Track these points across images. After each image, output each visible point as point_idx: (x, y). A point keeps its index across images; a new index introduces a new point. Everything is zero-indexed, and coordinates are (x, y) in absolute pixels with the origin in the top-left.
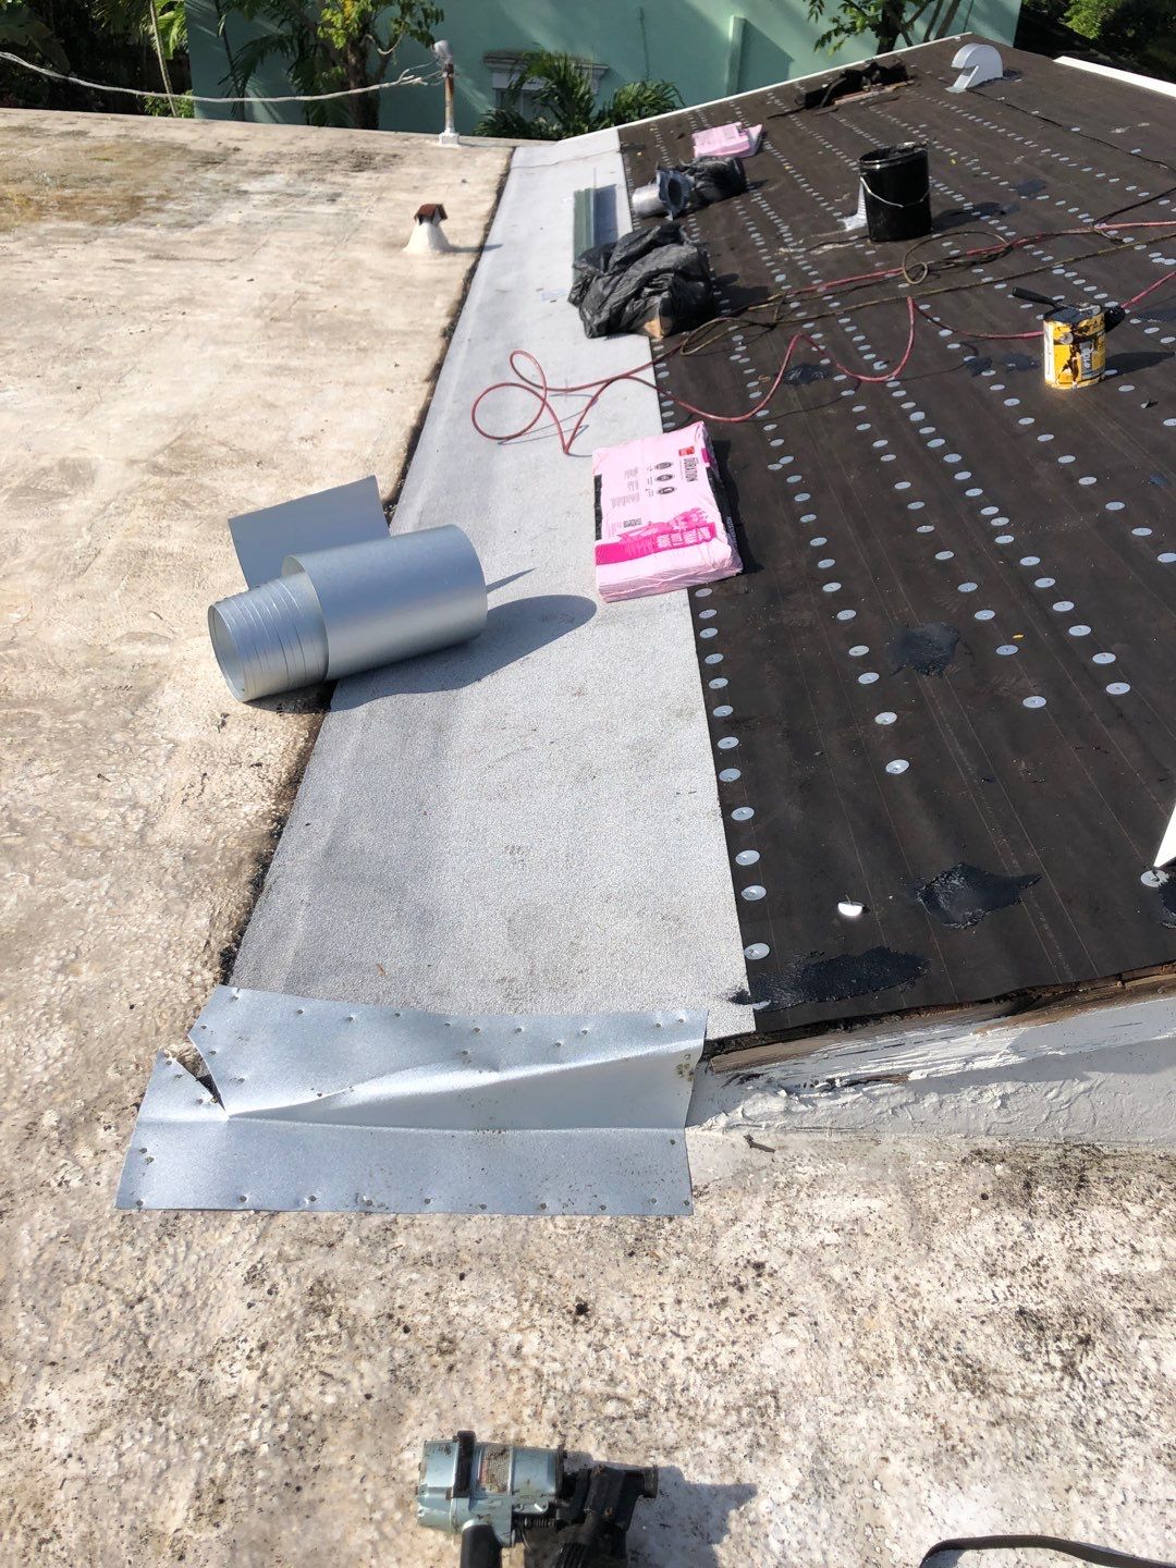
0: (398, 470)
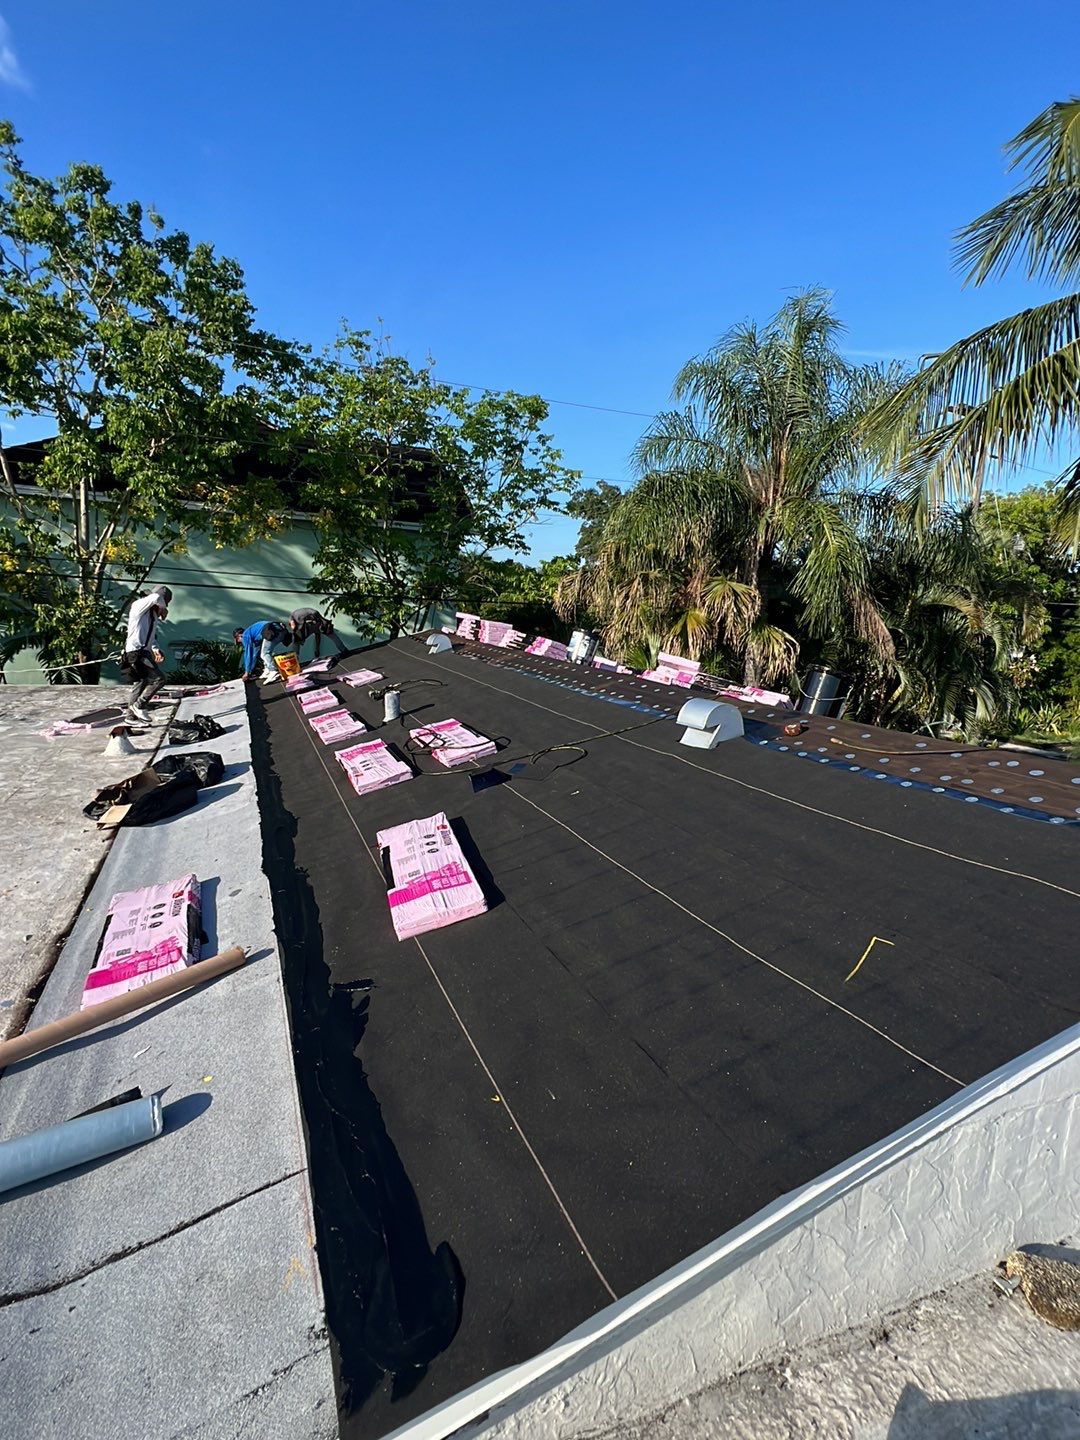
0: (75, 908)
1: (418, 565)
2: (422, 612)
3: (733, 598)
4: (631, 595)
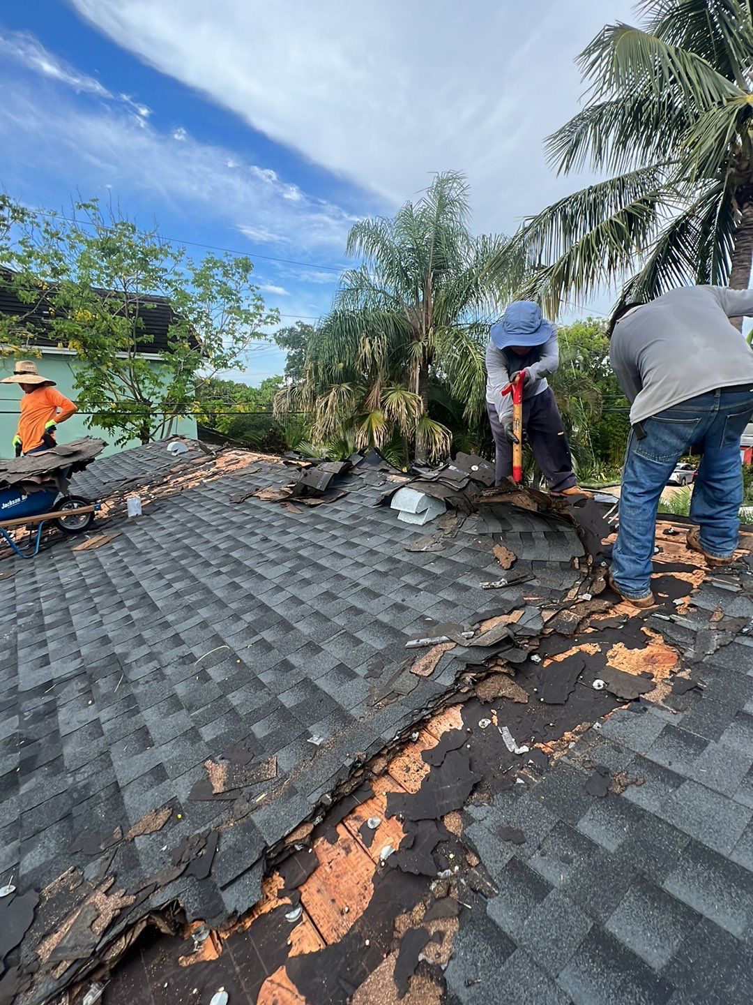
1: (160, 387)
2: (167, 424)
3: (404, 403)
4: (329, 403)
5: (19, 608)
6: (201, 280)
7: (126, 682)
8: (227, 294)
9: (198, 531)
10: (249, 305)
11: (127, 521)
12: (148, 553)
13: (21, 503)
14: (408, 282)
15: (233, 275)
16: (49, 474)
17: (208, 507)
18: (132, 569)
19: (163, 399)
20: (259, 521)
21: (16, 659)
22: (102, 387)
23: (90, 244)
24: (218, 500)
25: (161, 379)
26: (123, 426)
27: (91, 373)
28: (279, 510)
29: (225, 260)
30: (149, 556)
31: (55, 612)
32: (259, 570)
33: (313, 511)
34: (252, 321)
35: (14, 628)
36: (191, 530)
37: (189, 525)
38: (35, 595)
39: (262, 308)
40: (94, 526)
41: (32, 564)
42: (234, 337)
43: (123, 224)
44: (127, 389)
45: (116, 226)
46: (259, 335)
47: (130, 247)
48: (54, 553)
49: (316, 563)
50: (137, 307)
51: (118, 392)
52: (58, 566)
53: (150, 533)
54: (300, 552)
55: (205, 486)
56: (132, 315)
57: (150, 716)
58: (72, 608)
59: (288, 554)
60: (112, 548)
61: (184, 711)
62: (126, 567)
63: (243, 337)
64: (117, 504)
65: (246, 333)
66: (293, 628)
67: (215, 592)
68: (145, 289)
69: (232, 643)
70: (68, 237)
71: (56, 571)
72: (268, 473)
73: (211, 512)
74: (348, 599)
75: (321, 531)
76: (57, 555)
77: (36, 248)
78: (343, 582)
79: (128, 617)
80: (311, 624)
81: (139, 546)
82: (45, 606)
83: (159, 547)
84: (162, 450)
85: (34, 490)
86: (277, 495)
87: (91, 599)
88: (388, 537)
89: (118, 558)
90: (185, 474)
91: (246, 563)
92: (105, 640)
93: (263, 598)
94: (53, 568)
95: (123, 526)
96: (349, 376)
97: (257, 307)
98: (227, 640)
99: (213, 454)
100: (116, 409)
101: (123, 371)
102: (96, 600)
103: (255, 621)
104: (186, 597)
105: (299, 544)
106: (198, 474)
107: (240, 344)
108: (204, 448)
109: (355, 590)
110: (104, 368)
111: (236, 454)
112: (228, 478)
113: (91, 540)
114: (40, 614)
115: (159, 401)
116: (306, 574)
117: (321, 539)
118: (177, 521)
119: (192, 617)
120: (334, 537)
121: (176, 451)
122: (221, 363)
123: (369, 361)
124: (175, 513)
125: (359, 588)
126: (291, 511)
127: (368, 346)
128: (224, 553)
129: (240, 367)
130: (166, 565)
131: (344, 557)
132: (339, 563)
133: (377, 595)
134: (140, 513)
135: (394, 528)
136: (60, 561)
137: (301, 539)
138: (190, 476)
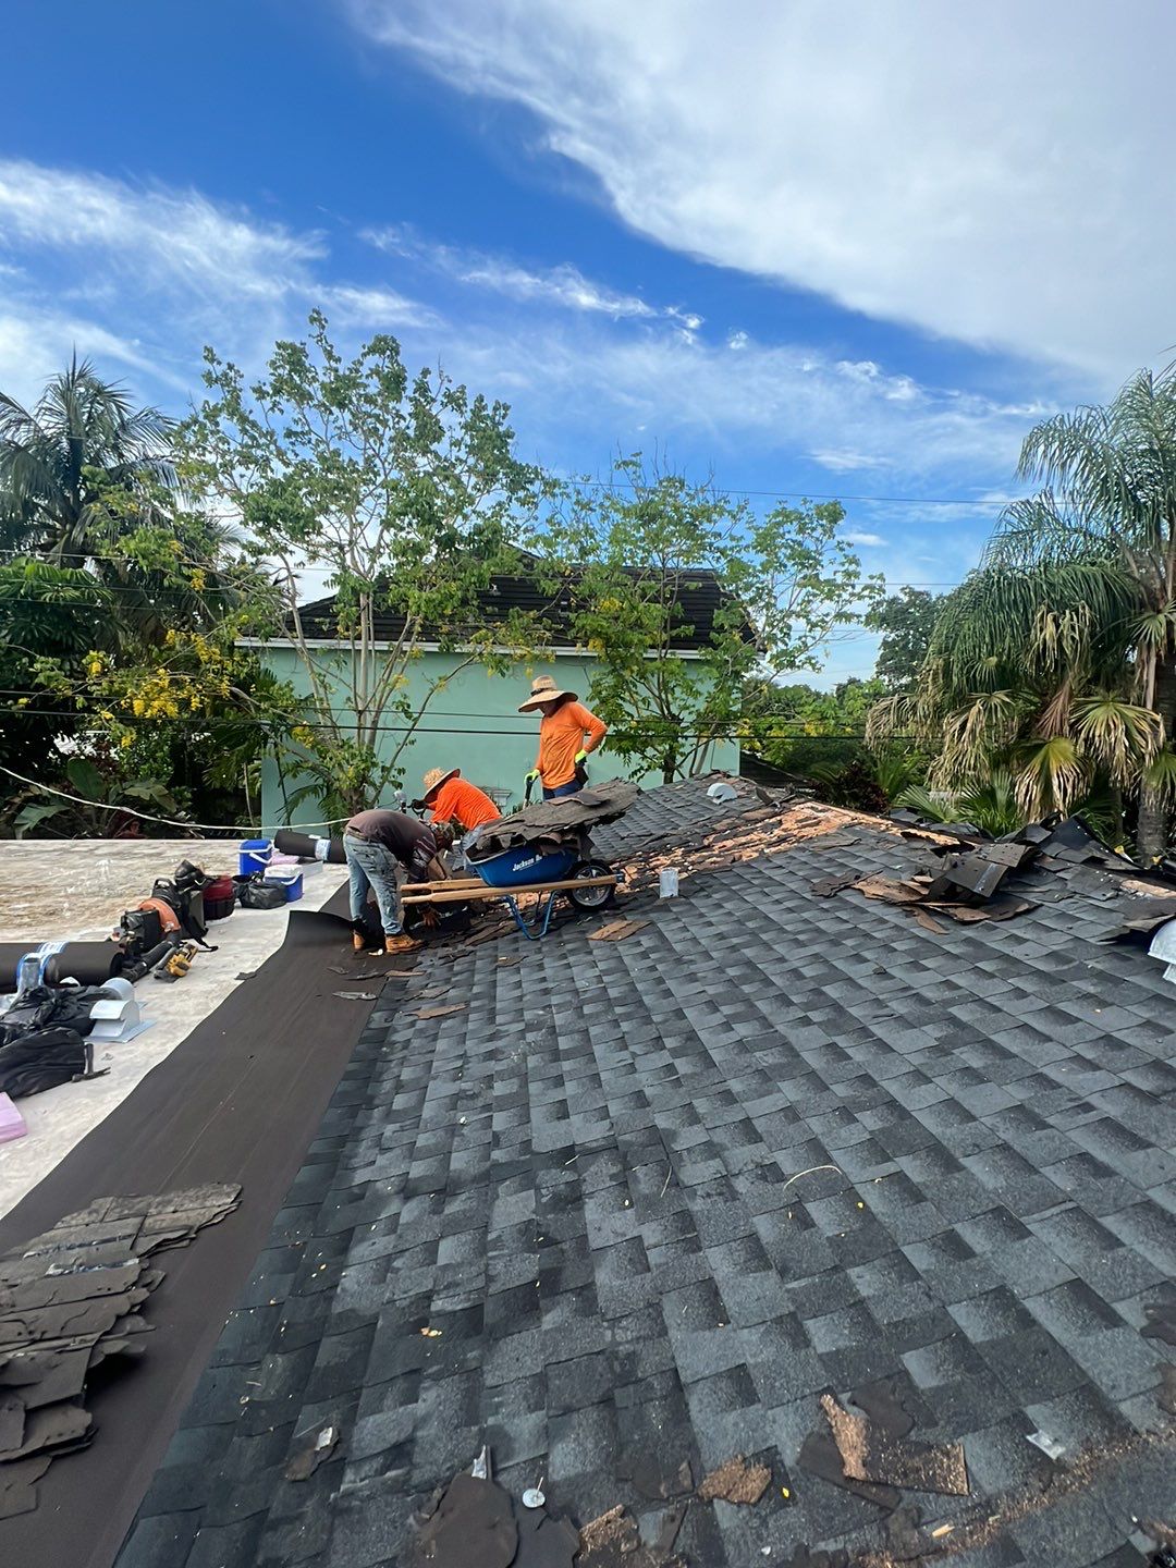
1: (696, 698)
2: (701, 750)
3: (1122, 727)
4: (969, 725)
5: (528, 1015)
6: (765, 542)
7: (676, 1184)
8: (805, 558)
9: (764, 937)
10: (835, 573)
11: (658, 903)
12: (691, 962)
13: (535, 865)
14: (1139, 509)
15: (813, 529)
16: (571, 829)
17: (776, 897)
18: (670, 984)
19: (699, 715)
20: (867, 935)
21: (527, 1095)
22: (622, 698)
23: (626, 513)
24: (793, 886)
25: (698, 686)
26: (642, 752)
27: (610, 681)
28: (903, 922)
29: (802, 509)
30: (693, 968)
31: (572, 1032)
32: (878, 1031)
33: (968, 932)
34: (839, 596)
35: (522, 1046)
36: (753, 933)
37: (750, 925)
38: (544, 1000)
39: (857, 575)
40: (614, 905)
41: (539, 951)
42: (809, 621)
43: (669, 480)
44: (653, 702)
45: (661, 483)
46: (848, 617)
47: (676, 510)
48: (565, 937)
49: (990, 1040)
50: (676, 589)
51: (640, 706)
52: (571, 959)
53: (692, 929)
54: (954, 1010)
55: (768, 860)
56: (669, 599)
57: (719, 1262)
58: (593, 1031)
59: (930, 1011)
60: (639, 944)
61: (773, 1274)
62: (660, 981)
63: (823, 621)
64: (641, 871)
65: (827, 615)
66: (960, 1168)
67: (804, 1055)
68: (687, 563)
69: (846, 1164)
70: (601, 505)
71: (568, 966)
72: (873, 849)
73: (782, 907)
74: (1072, 1134)
75: (991, 976)
76: (569, 942)
77: (564, 525)
78: (1055, 1094)
79: (670, 1068)
80: (996, 1169)
81: (678, 947)
82: (559, 1019)
83: (707, 955)
84: (698, 793)
85: (553, 851)
86: (895, 892)
87: (616, 1023)
88: (1145, 1014)
89: (648, 963)
90: (735, 836)
91: (853, 1011)
92: (640, 1100)
93: (893, 1089)
94: (565, 962)
95: (651, 911)
96: (1006, 678)
97: (848, 574)
98: (834, 1154)
99: (775, 806)
100: (636, 729)
101: (650, 677)
102: (625, 1026)
103: (882, 1131)
104: (758, 1054)
105: (948, 994)
106: (753, 836)
107: (818, 632)
108: (761, 795)
109: (1083, 1118)
110: (626, 674)
111: (812, 808)
112: (803, 850)
113: (612, 927)
114: (552, 1031)
115: (694, 717)
116: (974, 1059)
117: (994, 991)
118: (730, 914)
119: (769, 1093)
120: (1020, 994)
121: (719, 797)
122: (787, 661)
123: (1052, 654)
124: (726, 899)
125: (1092, 1116)
126: (924, 926)
127: (1050, 628)
128: (812, 985)
129: (813, 666)
130: (721, 989)
131: (1049, 1039)
132: (1037, 1048)
133: (1141, 1144)
134: (676, 894)
135: (1157, 997)
136: (573, 952)
137: (955, 987)
138: (743, 840)
